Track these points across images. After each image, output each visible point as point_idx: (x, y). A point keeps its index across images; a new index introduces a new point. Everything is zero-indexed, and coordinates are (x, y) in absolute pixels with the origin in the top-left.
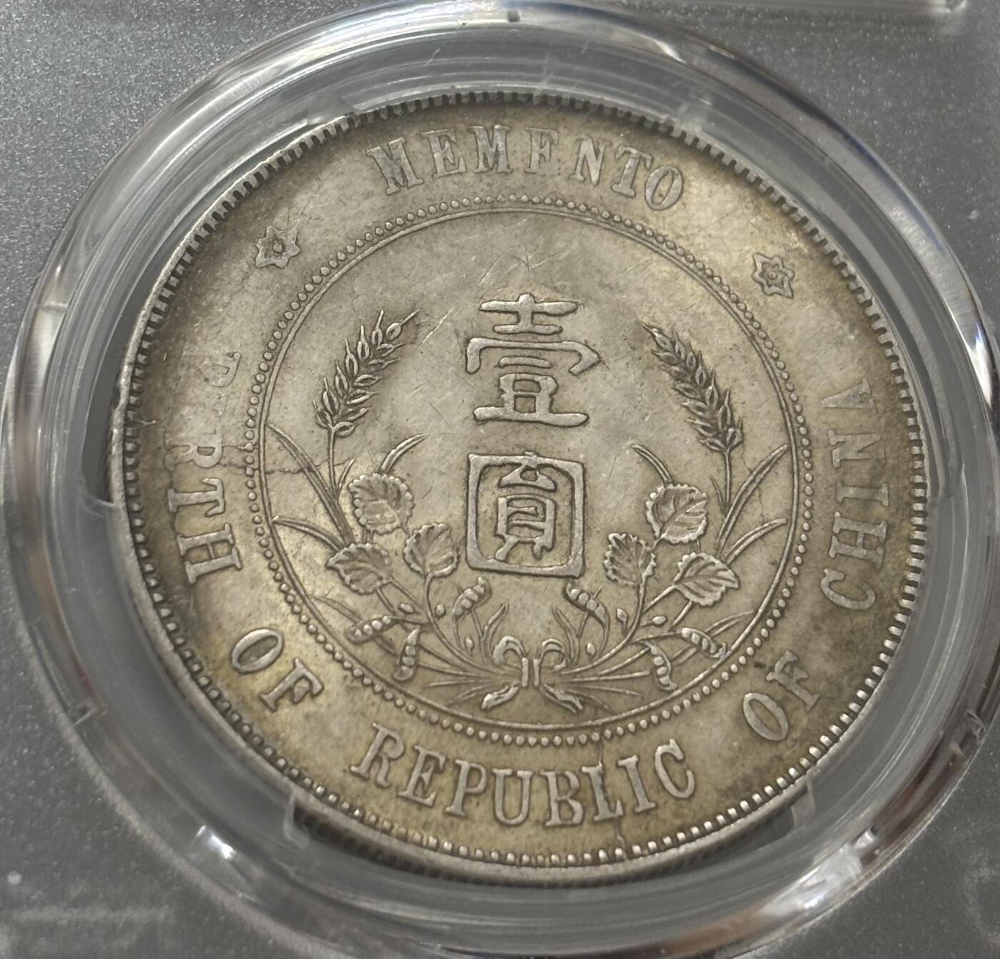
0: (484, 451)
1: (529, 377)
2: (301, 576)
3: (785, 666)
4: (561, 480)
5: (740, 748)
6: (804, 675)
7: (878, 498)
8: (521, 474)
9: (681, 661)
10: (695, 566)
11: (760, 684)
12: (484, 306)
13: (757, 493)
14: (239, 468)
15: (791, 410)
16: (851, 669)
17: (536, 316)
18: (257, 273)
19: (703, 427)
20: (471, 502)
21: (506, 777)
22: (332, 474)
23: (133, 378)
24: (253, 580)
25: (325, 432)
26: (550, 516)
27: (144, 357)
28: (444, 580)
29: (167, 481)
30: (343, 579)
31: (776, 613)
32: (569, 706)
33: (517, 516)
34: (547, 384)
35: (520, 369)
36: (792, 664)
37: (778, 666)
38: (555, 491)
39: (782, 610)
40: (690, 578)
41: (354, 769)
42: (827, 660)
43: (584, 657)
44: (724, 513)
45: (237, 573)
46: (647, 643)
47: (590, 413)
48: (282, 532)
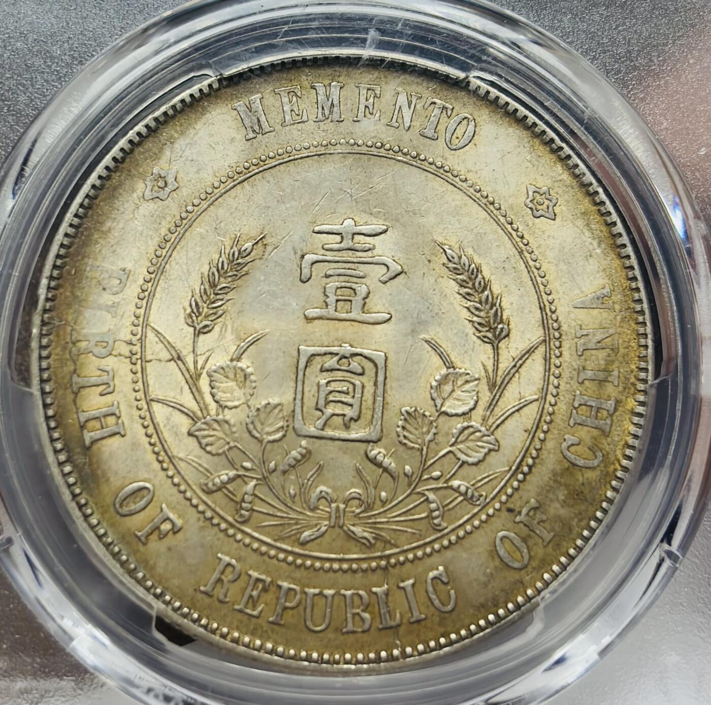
0: (311, 343)
1: (348, 285)
2: (169, 441)
3: (529, 511)
4: (368, 365)
5: (492, 574)
6: (544, 518)
7: (609, 379)
8: (338, 362)
9: (451, 506)
10: (466, 432)
11: (510, 525)
12: (317, 229)
13: (517, 375)
14: (126, 358)
15: (548, 310)
16: (580, 514)
17: (356, 236)
18: (145, 204)
19: (480, 324)
20: (300, 384)
21: (315, 595)
22: (195, 363)
23: (49, 288)
24: (134, 444)
25: (192, 329)
26: (358, 395)
27: (57, 272)
28: (276, 444)
29: (72, 368)
30: (200, 443)
31: (526, 469)
32: (364, 541)
33: (333, 394)
34: (362, 290)
35: (342, 278)
36: (535, 509)
37: (524, 511)
38: (362, 374)
39: (530, 467)
40: (461, 442)
41: (202, 588)
42: (562, 507)
43: (378, 502)
44: (491, 390)
45: (122, 439)
46: (426, 493)
47: (393, 313)
48: (156, 407)
